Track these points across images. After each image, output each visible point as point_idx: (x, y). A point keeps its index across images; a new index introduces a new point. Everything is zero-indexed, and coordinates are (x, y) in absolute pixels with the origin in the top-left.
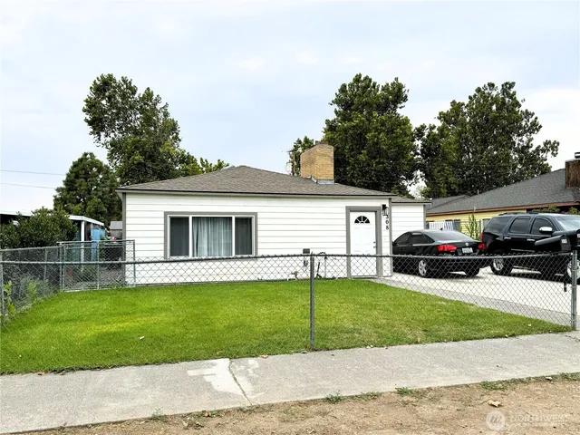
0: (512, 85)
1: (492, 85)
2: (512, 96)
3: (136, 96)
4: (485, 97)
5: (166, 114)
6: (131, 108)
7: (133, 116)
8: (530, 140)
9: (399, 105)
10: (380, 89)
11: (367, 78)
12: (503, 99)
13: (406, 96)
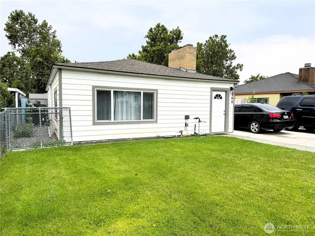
0: (225, 37)
1: (216, 36)
2: (225, 42)
3: (37, 24)
4: (213, 42)
5: (54, 37)
6: (34, 31)
7: (35, 36)
8: (231, 63)
9: (179, 41)
10: (169, 32)
11: (163, 26)
12: (221, 43)
13: (182, 37)
